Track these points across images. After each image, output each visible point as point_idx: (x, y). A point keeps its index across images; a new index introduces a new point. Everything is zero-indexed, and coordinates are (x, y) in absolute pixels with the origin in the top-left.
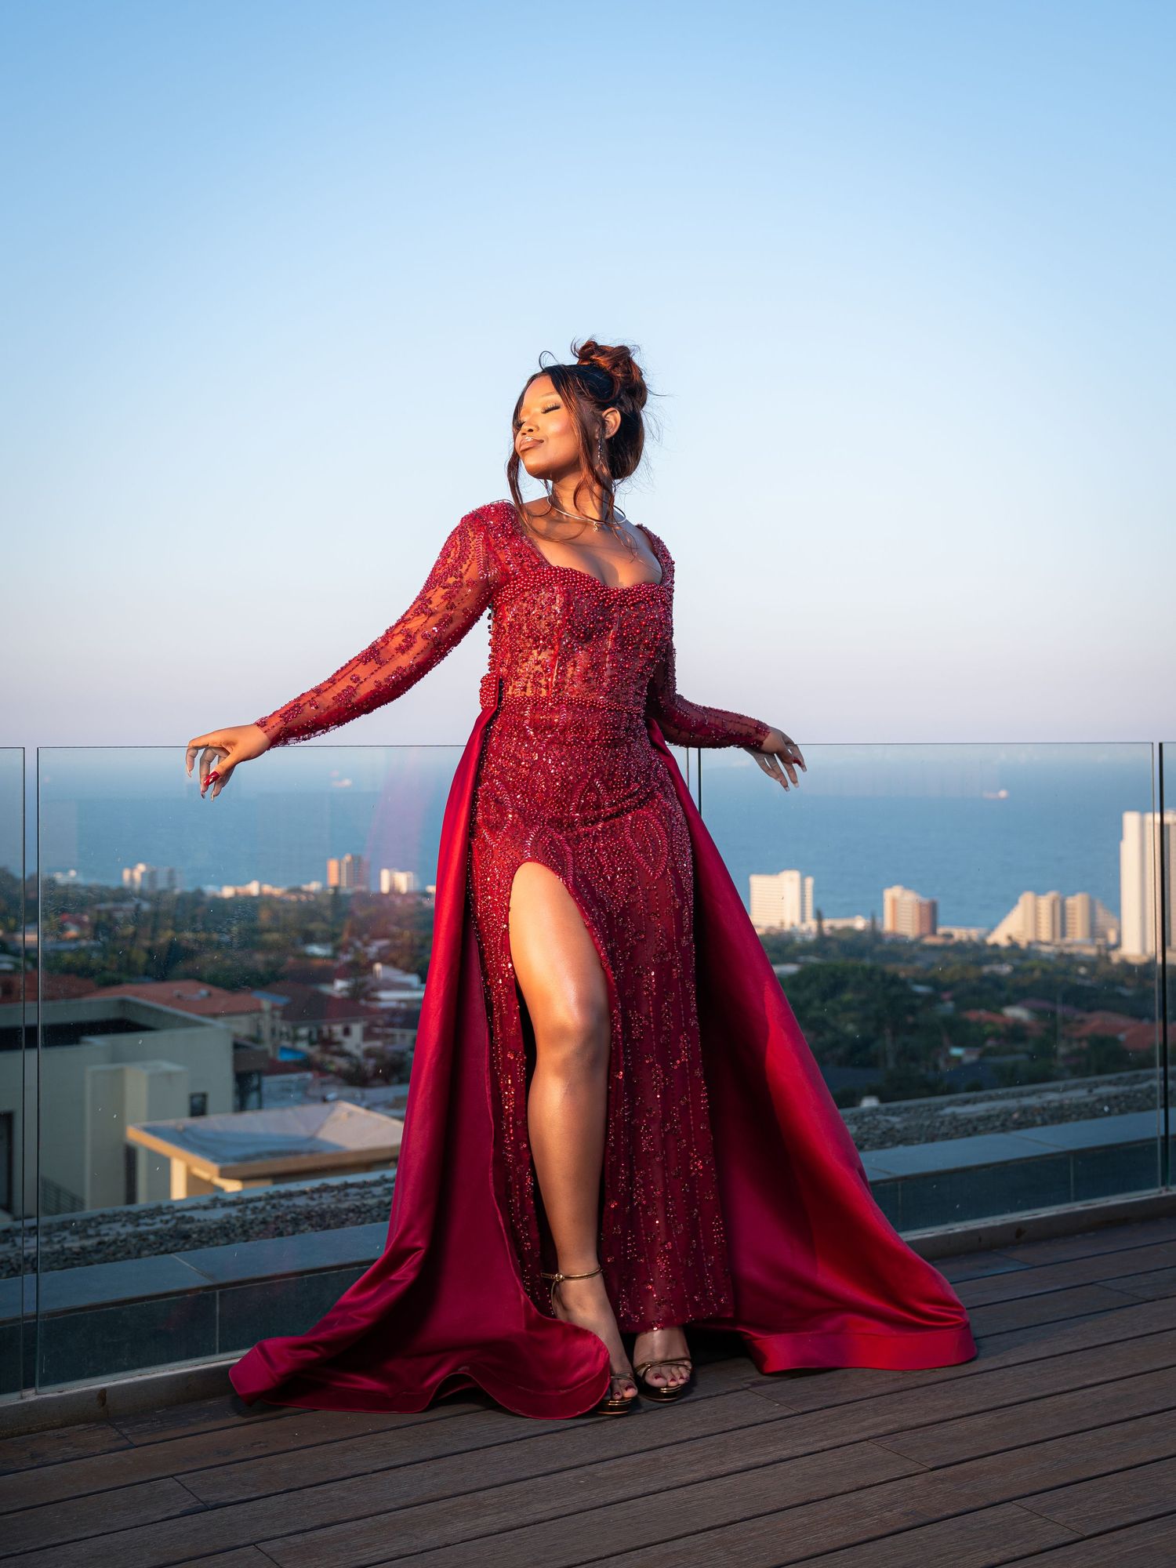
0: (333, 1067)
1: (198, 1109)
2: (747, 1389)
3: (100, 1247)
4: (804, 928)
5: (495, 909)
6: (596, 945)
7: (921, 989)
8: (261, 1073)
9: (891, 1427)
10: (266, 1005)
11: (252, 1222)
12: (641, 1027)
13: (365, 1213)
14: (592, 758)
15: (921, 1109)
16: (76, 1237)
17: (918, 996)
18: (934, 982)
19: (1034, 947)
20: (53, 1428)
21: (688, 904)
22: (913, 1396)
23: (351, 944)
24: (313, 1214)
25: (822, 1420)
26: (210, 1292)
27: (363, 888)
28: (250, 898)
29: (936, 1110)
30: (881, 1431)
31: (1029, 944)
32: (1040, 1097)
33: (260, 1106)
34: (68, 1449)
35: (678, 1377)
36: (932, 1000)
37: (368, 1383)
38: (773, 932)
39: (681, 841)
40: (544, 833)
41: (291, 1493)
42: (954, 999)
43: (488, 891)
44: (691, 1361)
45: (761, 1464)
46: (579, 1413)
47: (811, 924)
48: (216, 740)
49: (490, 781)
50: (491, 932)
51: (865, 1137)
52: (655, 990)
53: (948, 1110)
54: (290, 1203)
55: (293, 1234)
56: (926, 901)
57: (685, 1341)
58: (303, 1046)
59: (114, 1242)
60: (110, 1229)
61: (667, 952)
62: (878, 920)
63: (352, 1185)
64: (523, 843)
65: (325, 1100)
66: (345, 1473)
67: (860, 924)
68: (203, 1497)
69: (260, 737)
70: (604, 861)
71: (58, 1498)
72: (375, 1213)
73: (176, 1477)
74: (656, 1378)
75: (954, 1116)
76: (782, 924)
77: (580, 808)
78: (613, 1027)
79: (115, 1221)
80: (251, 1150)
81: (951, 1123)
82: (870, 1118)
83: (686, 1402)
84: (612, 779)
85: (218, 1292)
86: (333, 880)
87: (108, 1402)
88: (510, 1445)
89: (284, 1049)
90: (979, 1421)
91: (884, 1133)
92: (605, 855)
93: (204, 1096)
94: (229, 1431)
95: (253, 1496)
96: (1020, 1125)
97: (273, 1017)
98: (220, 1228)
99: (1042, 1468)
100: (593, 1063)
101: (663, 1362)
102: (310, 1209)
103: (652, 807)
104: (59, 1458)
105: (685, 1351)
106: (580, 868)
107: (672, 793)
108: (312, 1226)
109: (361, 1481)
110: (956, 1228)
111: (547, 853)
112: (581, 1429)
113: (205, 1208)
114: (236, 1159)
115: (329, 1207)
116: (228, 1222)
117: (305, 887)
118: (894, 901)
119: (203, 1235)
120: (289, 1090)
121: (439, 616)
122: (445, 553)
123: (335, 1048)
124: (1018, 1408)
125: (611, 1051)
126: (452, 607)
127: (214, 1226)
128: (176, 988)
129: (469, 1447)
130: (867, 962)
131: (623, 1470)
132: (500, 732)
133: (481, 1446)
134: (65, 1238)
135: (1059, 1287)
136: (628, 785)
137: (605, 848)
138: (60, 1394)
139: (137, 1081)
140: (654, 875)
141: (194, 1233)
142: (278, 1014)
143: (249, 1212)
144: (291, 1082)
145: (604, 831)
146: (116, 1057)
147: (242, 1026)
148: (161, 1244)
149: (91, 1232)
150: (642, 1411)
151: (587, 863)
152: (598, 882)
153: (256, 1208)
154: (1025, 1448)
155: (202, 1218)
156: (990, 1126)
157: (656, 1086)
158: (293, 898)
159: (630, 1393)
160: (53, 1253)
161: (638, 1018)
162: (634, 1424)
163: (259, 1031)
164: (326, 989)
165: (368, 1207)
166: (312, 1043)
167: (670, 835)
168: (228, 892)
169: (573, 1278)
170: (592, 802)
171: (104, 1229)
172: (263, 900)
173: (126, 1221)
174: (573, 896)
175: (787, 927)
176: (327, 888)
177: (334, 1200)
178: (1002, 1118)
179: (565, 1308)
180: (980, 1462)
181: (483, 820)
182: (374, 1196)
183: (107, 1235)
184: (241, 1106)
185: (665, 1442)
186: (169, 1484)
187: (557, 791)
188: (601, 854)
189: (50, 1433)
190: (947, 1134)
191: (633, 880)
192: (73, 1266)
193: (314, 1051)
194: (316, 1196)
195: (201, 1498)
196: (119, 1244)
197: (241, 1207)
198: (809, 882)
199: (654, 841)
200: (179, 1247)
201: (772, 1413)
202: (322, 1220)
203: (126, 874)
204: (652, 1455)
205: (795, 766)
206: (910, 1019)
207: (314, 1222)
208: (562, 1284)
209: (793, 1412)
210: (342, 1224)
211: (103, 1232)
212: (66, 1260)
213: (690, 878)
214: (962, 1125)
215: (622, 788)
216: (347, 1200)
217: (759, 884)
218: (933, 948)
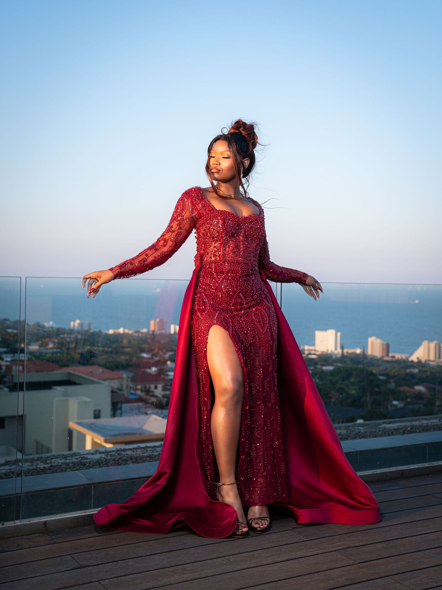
0: (150, 401)
1: (97, 415)
2: (291, 530)
3: (51, 467)
4: (336, 352)
5: (202, 343)
6: (239, 358)
7: (382, 378)
8: (122, 402)
9: (345, 546)
10: (125, 376)
11: (109, 460)
12: (256, 390)
13: (153, 458)
14: (239, 285)
15: (372, 425)
16: (42, 464)
17: (380, 380)
18: (387, 375)
19: (428, 362)
20: (26, 535)
21: (275, 343)
22: (354, 535)
23: (158, 353)
24: (133, 457)
25: (318, 543)
26: (90, 486)
27: (164, 332)
28: (119, 334)
29: (378, 425)
30: (341, 548)
31: (426, 361)
32: (420, 422)
33: (121, 415)
34: (31, 543)
35: (265, 524)
36: (386, 382)
37: (146, 522)
38: (324, 354)
39: (273, 319)
40: (221, 314)
41: (114, 563)
42: (394, 382)
43: (199, 335)
44: (269, 518)
45: (294, 559)
46: (225, 536)
47: (339, 351)
48: (94, 275)
49: (200, 294)
50: (200, 351)
51: (349, 435)
52: (262, 375)
53: (383, 426)
54: (125, 453)
55: (125, 465)
56: (385, 343)
57: (267, 510)
58: (139, 392)
59: (57, 466)
60: (56, 461)
61: (267, 361)
62: (366, 350)
63: (149, 447)
64: (213, 318)
65: (147, 414)
66: (135, 556)
67: (358, 351)
68: (81, 563)
69: (110, 275)
70: (244, 326)
71: (26, 561)
72: (157, 458)
73: (71, 555)
74: (256, 524)
75: (385, 428)
76: (328, 350)
77: (235, 305)
78: (245, 389)
79: (58, 458)
80: (117, 432)
81: (383, 431)
82: (352, 428)
83: (266, 534)
84: (247, 294)
85: (93, 486)
86: (152, 328)
87: (47, 526)
88: (198, 547)
89: (132, 394)
90: (379, 546)
91: (356, 434)
92: (244, 323)
93: (99, 411)
94: (92, 538)
95: (100, 563)
96: (410, 432)
97: (127, 381)
98: (97, 462)
99: (402, 564)
100: (236, 403)
101: (258, 518)
102: (132, 455)
103: (263, 305)
104: (28, 547)
105: (268, 515)
106: (235, 328)
107: (270, 300)
108: (132, 462)
109: (140, 559)
110: (378, 471)
111: (222, 322)
112: (226, 543)
113: (92, 454)
114: (111, 436)
115: (139, 455)
116: (100, 460)
117: (141, 331)
118: (372, 343)
119: (91, 464)
120: (132, 410)
121: (176, 232)
122: (177, 208)
123: (151, 394)
124: (395, 541)
125: (244, 398)
126: (180, 228)
127: (95, 461)
128: (90, 369)
129: (183, 548)
130: (361, 366)
131: (240, 559)
132: (203, 276)
133: (187, 548)
134: (38, 464)
135: (416, 496)
136: (253, 296)
137: (244, 321)
138: (29, 522)
139: (73, 404)
140: (263, 331)
141: (87, 463)
142: (129, 380)
143: (109, 456)
144: (134, 406)
145: (244, 314)
146: (66, 395)
147: (115, 384)
148: (74, 467)
149: (48, 462)
150: (250, 536)
151: (237, 326)
152: (241, 334)
153: (112, 455)
154: (396, 557)
155: (91, 458)
156: (398, 432)
157: (261, 412)
158: (136, 335)
159: (245, 530)
160: (33, 469)
161: (255, 386)
162: (246, 542)
163: (122, 386)
164: (148, 371)
165: (154, 456)
166: (142, 391)
167: (269, 316)
168: (111, 332)
169: (226, 485)
170: (239, 302)
171: (53, 461)
172: (124, 335)
173: (62, 458)
174: (232, 339)
175: (330, 352)
176: (150, 331)
177: (141, 452)
178: (403, 429)
179: (222, 496)
180: (378, 561)
181: (198, 308)
182: (157, 451)
183: (54, 463)
184: (114, 415)
185: (257, 549)
186: (69, 557)
187: (226, 298)
188: (243, 323)
189: (25, 537)
190: (381, 435)
191: (255, 333)
192: (40, 474)
193: (143, 394)
194: (135, 451)
195: (79, 563)
196: (58, 467)
197: (106, 454)
198: (339, 334)
199: (263, 318)
200: (81, 468)
201: (299, 539)
202: (136, 460)
203: (72, 324)
204: (252, 553)
205: (319, 291)
206: (377, 389)
207: (133, 461)
208: (221, 487)
209: (308, 539)
210: (144, 461)
211: (53, 462)
212: (38, 472)
213: (276, 333)
214: (387, 432)
215: (251, 297)
216: (147, 453)
217: (319, 335)
218: (387, 362)
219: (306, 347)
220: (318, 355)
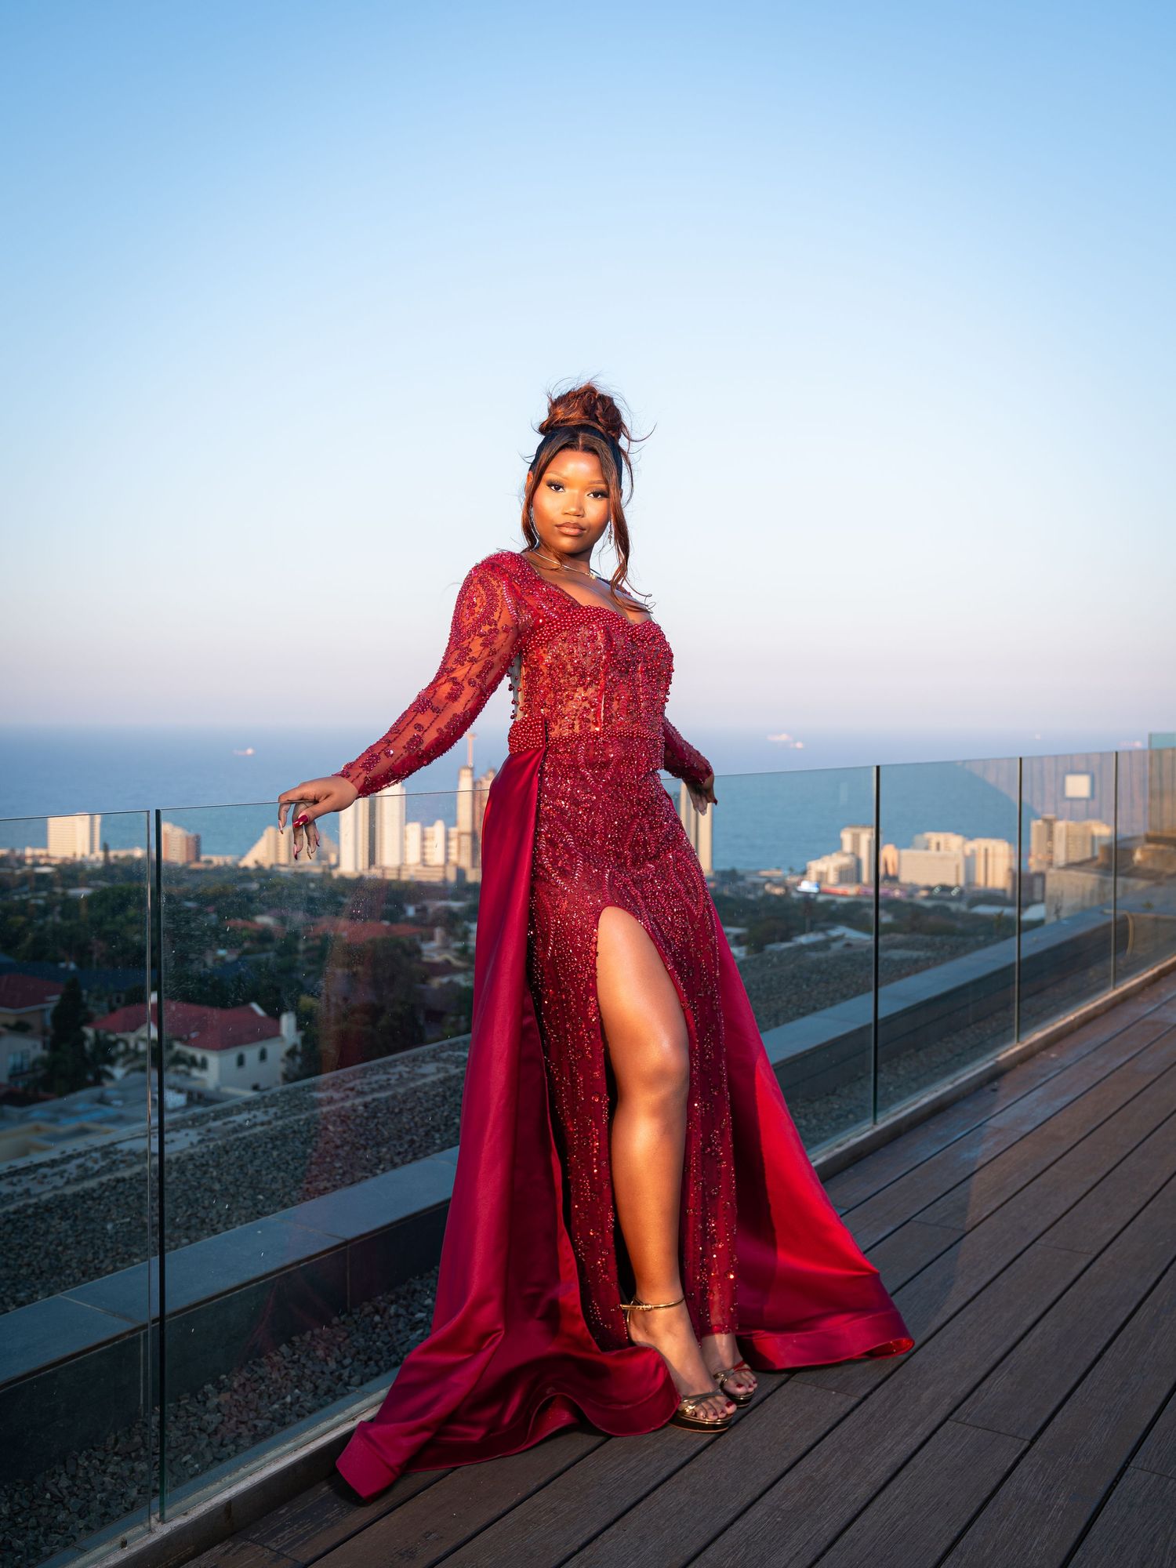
4: (93, 857)
5: (578, 954)
6: (677, 988)
7: (190, 904)
17: (189, 910)
19: (276, 868)
20: (189, 1559)
31: (272, 866)
35: (752, 1381)
38: (68, 862)
40: (615, 877)
47: (99, 854)
49: (550, 822)
56: (192, 834)
64: (600, 887)
67: (141, 853)
70: (664, 904)
76: (75, 855)
77: (632, 849)
92: (663, 897)
101: (734, 1369)
106: (651, 911)
111: (624, 897)
121: (482, 664)
132: (553, 773)
137: (662, 890)
140: (698, 914)
145: (657, 873)
170: (641, 841)
174: (654, 941)
175: (79, 858)
181: (550, 863)
187: (615, 830)
191: (685, 921)
215: (660, 826)
217: (55, 825)
218: (197, 872)
219: (29, 852)
220: (55, 866)
